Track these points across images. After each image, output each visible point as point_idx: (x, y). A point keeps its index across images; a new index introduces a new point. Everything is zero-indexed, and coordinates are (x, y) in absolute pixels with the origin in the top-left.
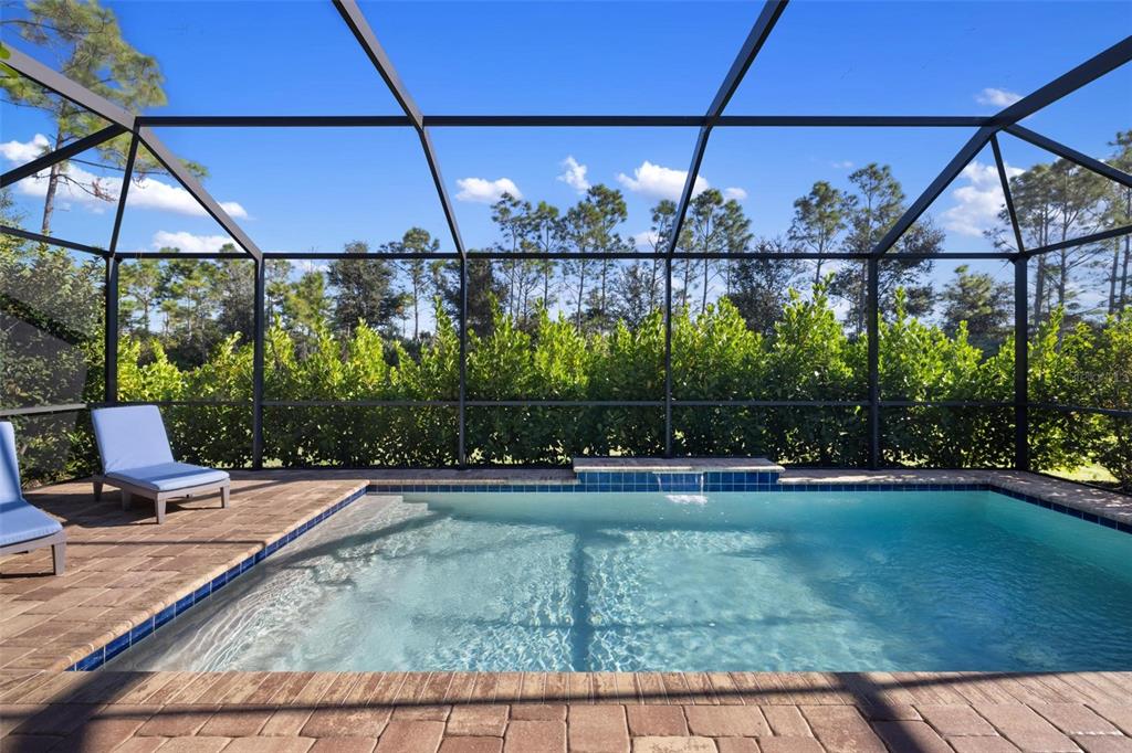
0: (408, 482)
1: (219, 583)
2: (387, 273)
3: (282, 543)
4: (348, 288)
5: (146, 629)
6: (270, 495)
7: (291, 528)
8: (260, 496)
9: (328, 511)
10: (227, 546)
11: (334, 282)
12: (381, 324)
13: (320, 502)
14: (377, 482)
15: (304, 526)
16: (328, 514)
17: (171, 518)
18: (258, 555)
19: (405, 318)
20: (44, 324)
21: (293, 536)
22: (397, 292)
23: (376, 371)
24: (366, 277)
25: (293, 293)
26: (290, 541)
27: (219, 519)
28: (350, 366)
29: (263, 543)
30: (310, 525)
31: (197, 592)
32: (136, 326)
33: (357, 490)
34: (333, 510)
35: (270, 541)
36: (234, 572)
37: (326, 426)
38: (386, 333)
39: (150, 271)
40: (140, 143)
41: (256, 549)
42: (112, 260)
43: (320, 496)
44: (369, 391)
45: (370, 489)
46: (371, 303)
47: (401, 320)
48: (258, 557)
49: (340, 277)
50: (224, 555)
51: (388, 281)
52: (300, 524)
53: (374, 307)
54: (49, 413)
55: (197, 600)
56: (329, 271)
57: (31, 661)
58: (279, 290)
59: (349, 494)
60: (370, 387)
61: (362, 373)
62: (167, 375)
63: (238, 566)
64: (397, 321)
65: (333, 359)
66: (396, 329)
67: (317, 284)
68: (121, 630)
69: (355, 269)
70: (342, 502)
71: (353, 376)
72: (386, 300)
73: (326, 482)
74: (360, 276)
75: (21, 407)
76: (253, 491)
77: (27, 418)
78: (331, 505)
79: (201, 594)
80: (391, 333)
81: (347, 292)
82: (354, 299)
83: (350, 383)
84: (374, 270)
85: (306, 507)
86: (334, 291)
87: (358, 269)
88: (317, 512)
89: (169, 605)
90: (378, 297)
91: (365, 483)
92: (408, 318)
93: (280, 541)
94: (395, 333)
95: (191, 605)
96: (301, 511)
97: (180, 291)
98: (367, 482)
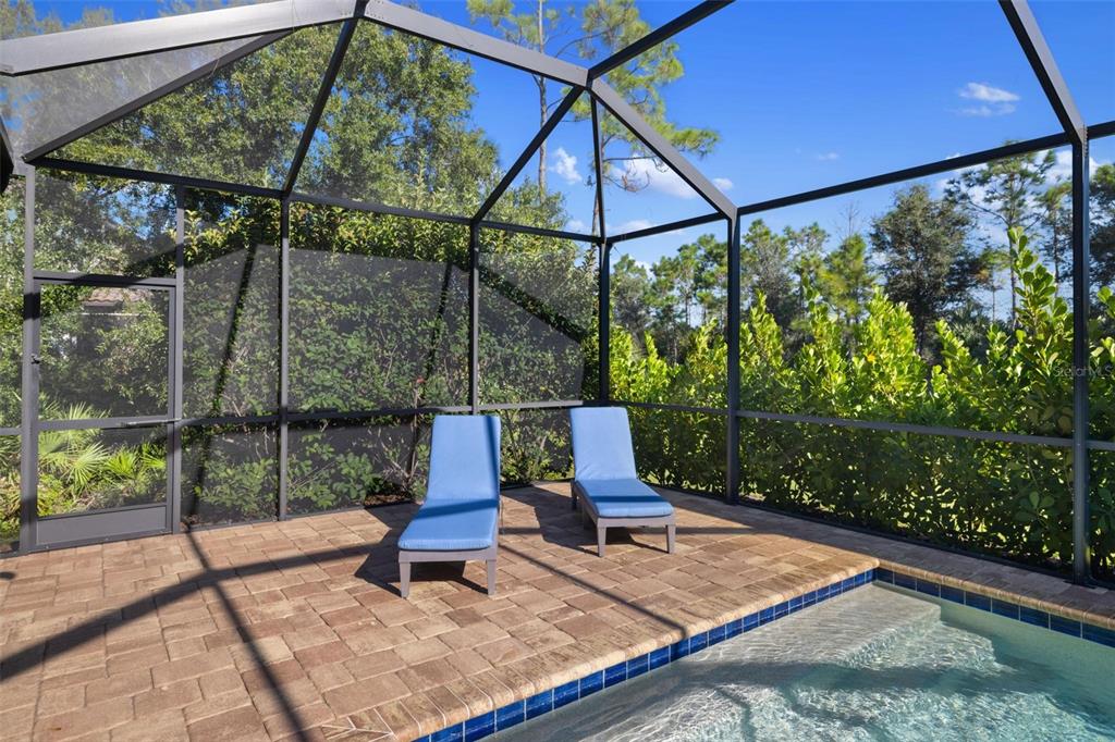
0: (952, 581)
1: (615, 675)
2: (962, 222)
3: (716, 636)
4: (900, 252)
5: (514, 714)
6: (729, 548)
7: (729, 617)
8: (717, 546)
9: (798, 600)
10: (642, 618)
11: (880, 246)
12: (952, 300)
13: (787, 581)
14: (893, 566)
15: (754, 616)
16: (798, 604)
17: (614, 551)
18: (676, 646)
19: (993, 289)
20: (553, 319)
21: (736, 628)
22: (977, 250)
23: (901, 372)
24: (927, 233)
25: (824, 268)
26: (729, 636)
27: (655, 569)
28: (858, 364)
29: (683, 630)
30: (765, 617)
31: (584, 680)
32: (678, 320)
33: (853, 572)
34: (810, 599)
35: (697, 628)
36: (638, 665)
37: (819, 456)
38: (960, 313)
39: (689, 262)
40: (598, 103)
41: (672, 637)
42: (604, 246)
43: (790, 569)
44: (889, 406)
45: (879, 575)
46: (934, 270)
47: (987, 292)
48: (677, 651)
49: (889, 238)
50: (630, 634)
51: (962, 234)
52: (744, 612)
53: (938, 276)
54: (557, 408)
55: (585, 693)
56: (874, 232)
57: (395, 711)
58: (809, 266)
59: (836, 578)
60: (892, 400)
61: (877, 375)
62: (655, 372)
63: (644, 657)
64: (979, 295)
65: (830, 352)
66: (978, 307)
67: (854, 252)
68: (481, 708)
69: (911, 224)
70: (825, 590)
71: (865, 380)
72: (960, 263)
73: (811, 545)
74: (917, 233)
75: (541, 401)
76: (711, 536)
77: (543, 412)
78: (802, 590)
79: (590, 685)
80: (967, 313)
81: (899, 257)
82: (909, 266)
83: (858, 389)
84: (939, 220)
85: (762, 585)
86: (881, 259)
87: (914, 223)
88: (777, 599)
89: (541, 691)
90: (946, 259)
91: (870, 563)
92: (1000, 288)
93: (712, 632)
94: (975, 313)
95: (575, 698)
96: (753, 590)
97: (712, 280)
98: (877, 562)
